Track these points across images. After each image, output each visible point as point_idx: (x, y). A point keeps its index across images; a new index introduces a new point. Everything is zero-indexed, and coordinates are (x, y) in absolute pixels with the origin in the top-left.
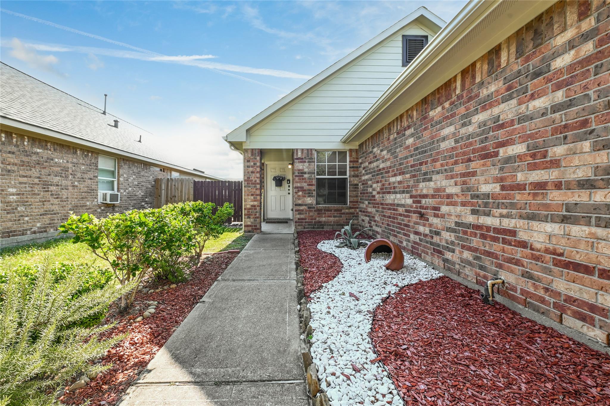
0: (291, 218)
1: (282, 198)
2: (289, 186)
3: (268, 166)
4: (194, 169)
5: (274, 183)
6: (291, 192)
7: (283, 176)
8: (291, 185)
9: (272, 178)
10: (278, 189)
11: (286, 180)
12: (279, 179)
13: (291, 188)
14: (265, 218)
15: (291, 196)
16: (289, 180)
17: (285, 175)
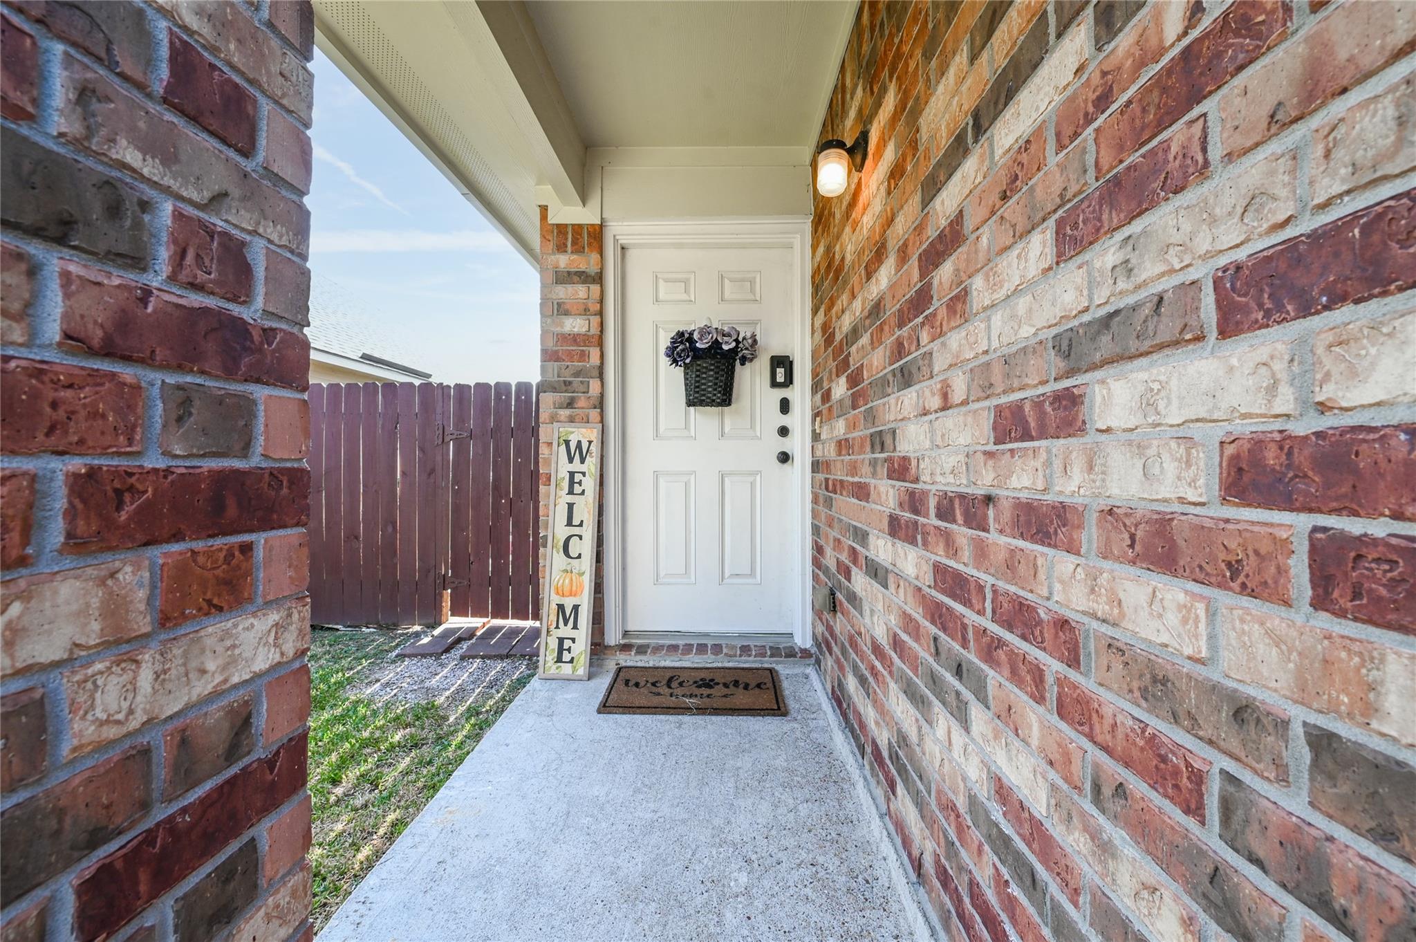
0: (803, 640)
1: (737, 492)
2: (785, 406)
3: (631, 254)
4: (367, 358)
5: (673, 379)
6: (798, 443)
7: (745, 332)
8: (801, 393)
9: (665, 342)
10: (705, 419)
11: (761, 367)
12: (716, 344)
13: (799, 420)
14: (613, 637)
15: (799, 476)
16: (782, 363)
17: (754, 323)
